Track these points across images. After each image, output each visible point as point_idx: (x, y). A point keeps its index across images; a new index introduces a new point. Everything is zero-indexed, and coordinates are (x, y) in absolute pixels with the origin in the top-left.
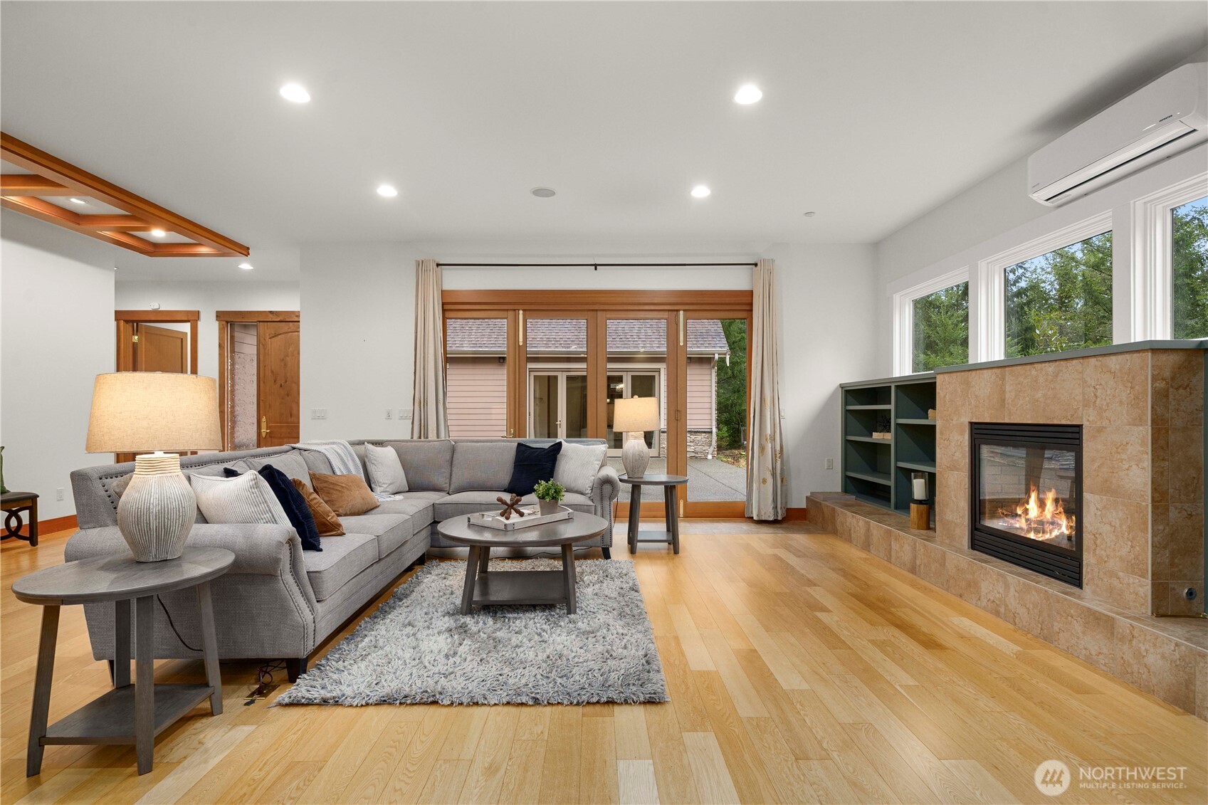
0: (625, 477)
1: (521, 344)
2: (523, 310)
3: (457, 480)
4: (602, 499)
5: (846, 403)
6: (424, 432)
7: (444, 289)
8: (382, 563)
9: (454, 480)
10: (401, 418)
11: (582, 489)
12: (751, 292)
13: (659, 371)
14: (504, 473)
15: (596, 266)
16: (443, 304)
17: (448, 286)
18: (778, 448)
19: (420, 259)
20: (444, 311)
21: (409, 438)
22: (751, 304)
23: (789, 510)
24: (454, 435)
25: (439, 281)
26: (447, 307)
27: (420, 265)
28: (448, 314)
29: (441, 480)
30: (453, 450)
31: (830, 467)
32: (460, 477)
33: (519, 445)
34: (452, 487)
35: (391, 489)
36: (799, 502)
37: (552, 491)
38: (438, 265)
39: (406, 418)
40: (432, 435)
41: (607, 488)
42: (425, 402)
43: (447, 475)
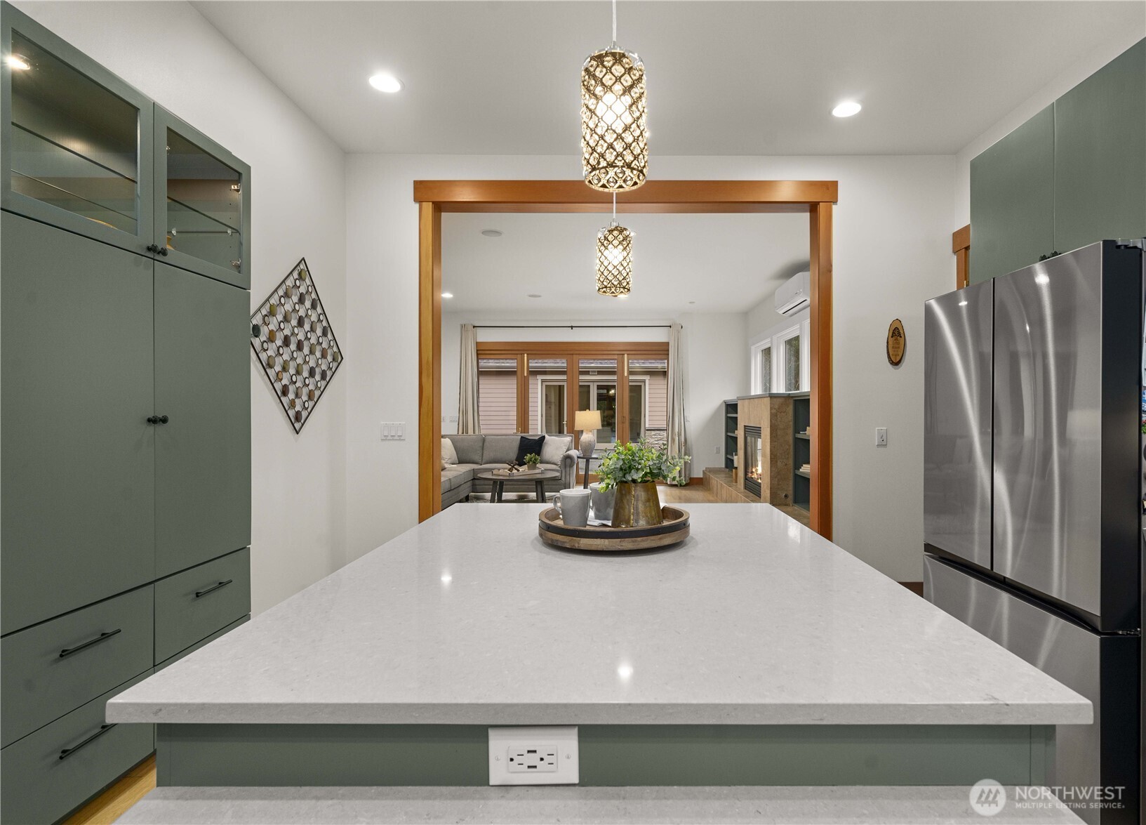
0: (582, 456)
1: (526, 375)
2: (527, 354)
3: (486, 457)
4: (565, 467)
5: (727, 412)
6: (465, 429)
7: (478, 341)
8: (451, 492)
9: (484, 457)
10: (451, 421)
11: (556, 462)
12: (668, 344)
13: (644, 381)
14: (513, 454)
15: (572, 327)
16: (477, 350)
17: (480, 339)
18: (683, 440)
19: (463, 323)
20: (477, 354)
21: (456, 433)
22: (668, 350)
23: (691, 479)
24: (483, 432)
25: (475, 336)
26: (479, 352)
27: (463, 327)
28: (480, 357)
29: (477, 458)
30: (484, 440)
31: (718, 452)
32: (487, 456)
33: (522, 437)
34: (484, 461)
35: (449, 461)
36: (697, 473)
37: (533, 459)
38: (474, 327)
39: (454, 421)
40: (470, 431)
41: (568, 461)
42: (465, 413)
43: (480, 454)
